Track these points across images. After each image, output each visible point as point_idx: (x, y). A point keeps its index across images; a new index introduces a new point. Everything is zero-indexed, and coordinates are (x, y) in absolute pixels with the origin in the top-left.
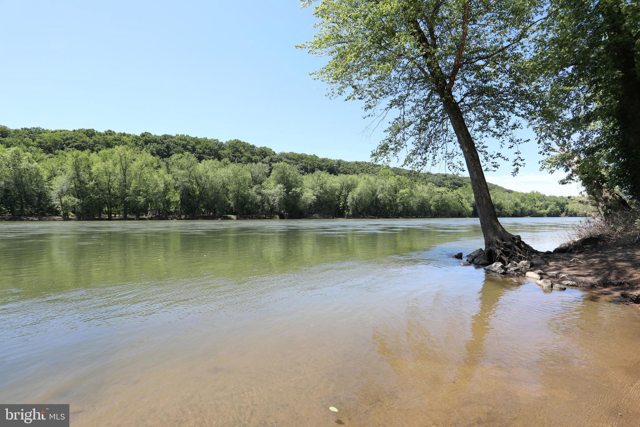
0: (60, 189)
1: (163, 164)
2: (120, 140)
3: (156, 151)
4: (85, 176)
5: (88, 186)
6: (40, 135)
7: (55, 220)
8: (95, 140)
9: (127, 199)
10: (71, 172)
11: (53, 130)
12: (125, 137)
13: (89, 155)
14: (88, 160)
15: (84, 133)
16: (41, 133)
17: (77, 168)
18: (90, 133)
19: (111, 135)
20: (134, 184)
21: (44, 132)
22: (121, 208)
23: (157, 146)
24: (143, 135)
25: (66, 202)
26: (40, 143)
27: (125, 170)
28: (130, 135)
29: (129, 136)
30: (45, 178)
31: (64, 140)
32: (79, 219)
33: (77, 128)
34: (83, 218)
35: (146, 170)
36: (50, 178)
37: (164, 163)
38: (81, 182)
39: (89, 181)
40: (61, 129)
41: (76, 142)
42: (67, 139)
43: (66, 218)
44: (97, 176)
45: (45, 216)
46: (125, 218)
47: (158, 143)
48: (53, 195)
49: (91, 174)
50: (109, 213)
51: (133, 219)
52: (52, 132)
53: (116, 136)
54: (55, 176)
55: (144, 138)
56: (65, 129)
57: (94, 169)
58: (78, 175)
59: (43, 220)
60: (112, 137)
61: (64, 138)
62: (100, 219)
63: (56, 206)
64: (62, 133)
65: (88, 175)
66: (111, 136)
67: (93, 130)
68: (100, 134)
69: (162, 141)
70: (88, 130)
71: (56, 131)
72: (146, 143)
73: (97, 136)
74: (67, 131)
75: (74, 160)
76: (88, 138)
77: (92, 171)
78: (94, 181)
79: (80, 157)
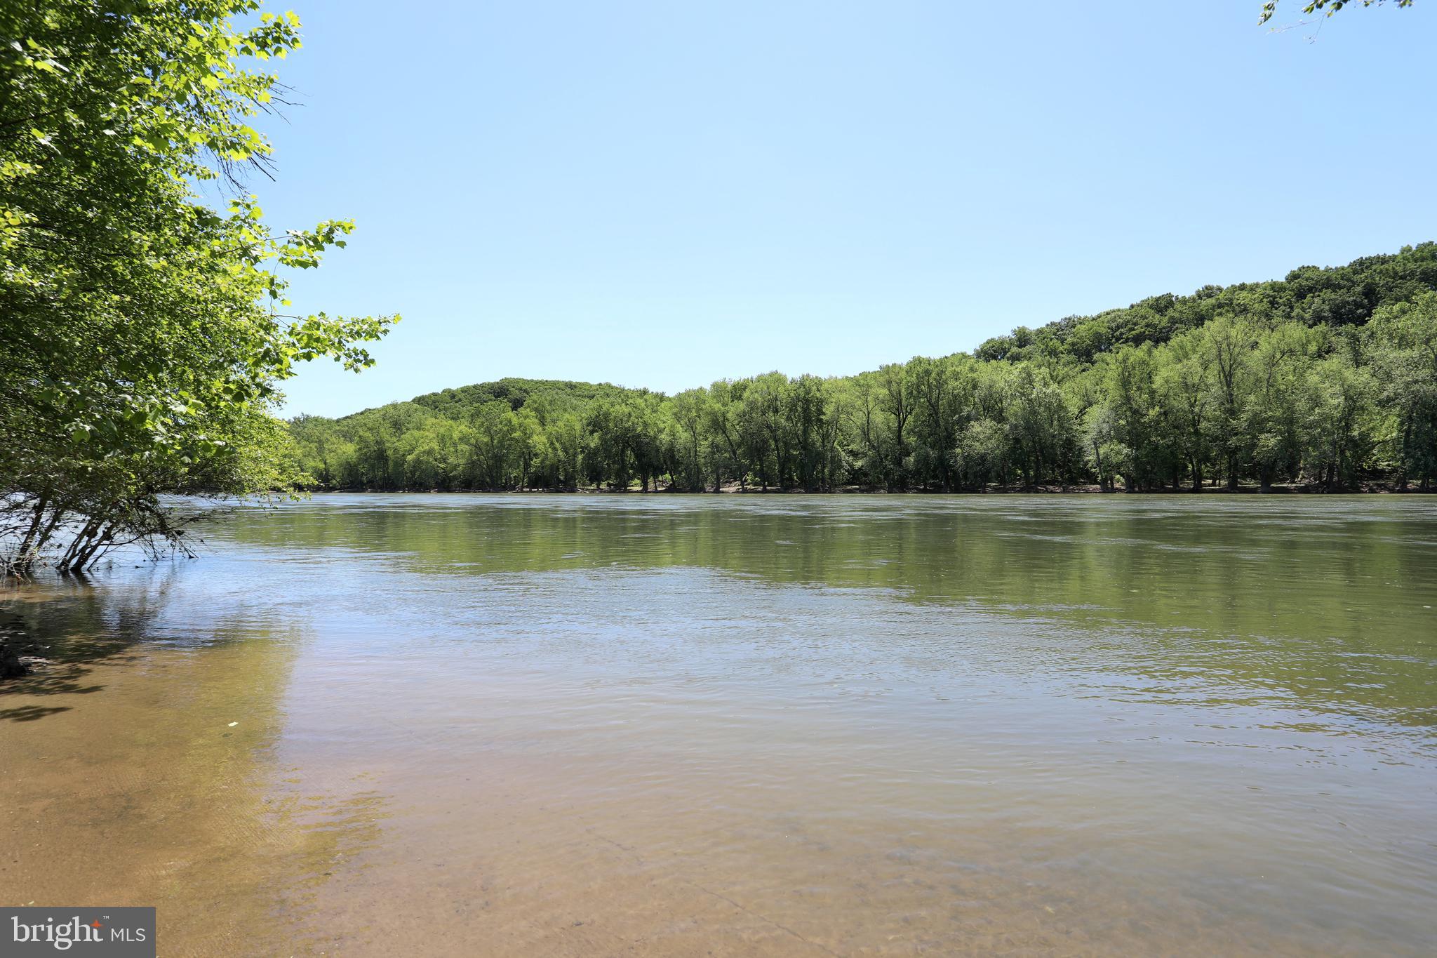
0: (1097, 430)
1: (1341, 342)
2: (1232, 303)
3: (1330, 310)
4: (1141, 399)
5: (1146, 419)
6: (1073, 330)
7: (1087, 492)
8: (1172, 317)
9: (1233, 442)
10: (1114, 393)
11: (1095, 314)
12: (1244, 294)
13: (1149, 352)
14: (1148, 365)
15: (1151, 308)
16: (1074, 327)
17: (1125, 383)
18: (1163, 303)
19: (1209, 296)
20: (1252, 404)
21: (1080, 323)
22: (1223, 464)
23: (1333, 296)
24: (1294, 277)
25: (1107, 457)
26: (1073, 344)
27: (1230, 375)
28: (1257, 285)
29: (1253, 288)
30: (1073, 410)
31: (1112, 329)
32: (1130, 489)
33: (1136, 301)
34: (1140, 488)
35: (1286, 366)
36: (1082, 411)
37: (1344, 339)
38: (1135, 412)
39: (1148, 408)
40: (1108, 309)
41: (1134, 330)
42: (1118, 327)
43: (1108, 489)
44: (1166, 396)
45: (1077, 484)
46: (1233, 488)
47: (1334, 287)
48: (1087, 441)
49: (1153, 392)
50: (1198, 477)
51: (1253, 491)
52: (1093, 319)
53: (1221, 296)
54: (1091, 405)
55: (1294, 285)
56: (1116, 308)
57: (1158, 382)
58: (1128, 399)
59: (1069, 492)
60: (1212, 301)
61: (1114, 325)
62: (1177, 490)
63: (1090, 465)
64: (1109, 317)
65: (1145, 397)
66: (1210, 299)
67: (1170, 295)
68: (1184, 301)
69: (1348, 280)
70: (1158, 299)
71: (1099, 317)
72: (1301, 295)
73: (1177, 306)
74: (1119, 310)
75: (1120, 369)
76: (1157, 316)
77: (1154, 386)
78: (1157, 408)
79: (1131, 360)
